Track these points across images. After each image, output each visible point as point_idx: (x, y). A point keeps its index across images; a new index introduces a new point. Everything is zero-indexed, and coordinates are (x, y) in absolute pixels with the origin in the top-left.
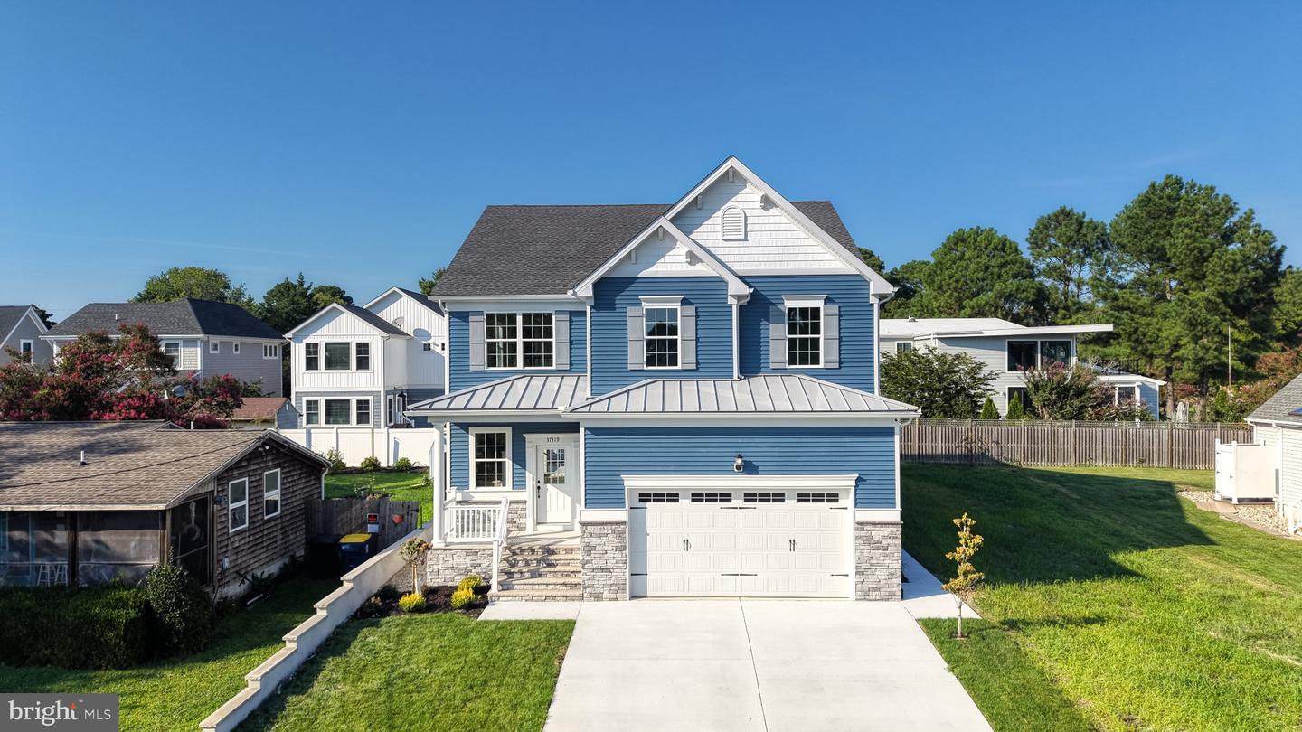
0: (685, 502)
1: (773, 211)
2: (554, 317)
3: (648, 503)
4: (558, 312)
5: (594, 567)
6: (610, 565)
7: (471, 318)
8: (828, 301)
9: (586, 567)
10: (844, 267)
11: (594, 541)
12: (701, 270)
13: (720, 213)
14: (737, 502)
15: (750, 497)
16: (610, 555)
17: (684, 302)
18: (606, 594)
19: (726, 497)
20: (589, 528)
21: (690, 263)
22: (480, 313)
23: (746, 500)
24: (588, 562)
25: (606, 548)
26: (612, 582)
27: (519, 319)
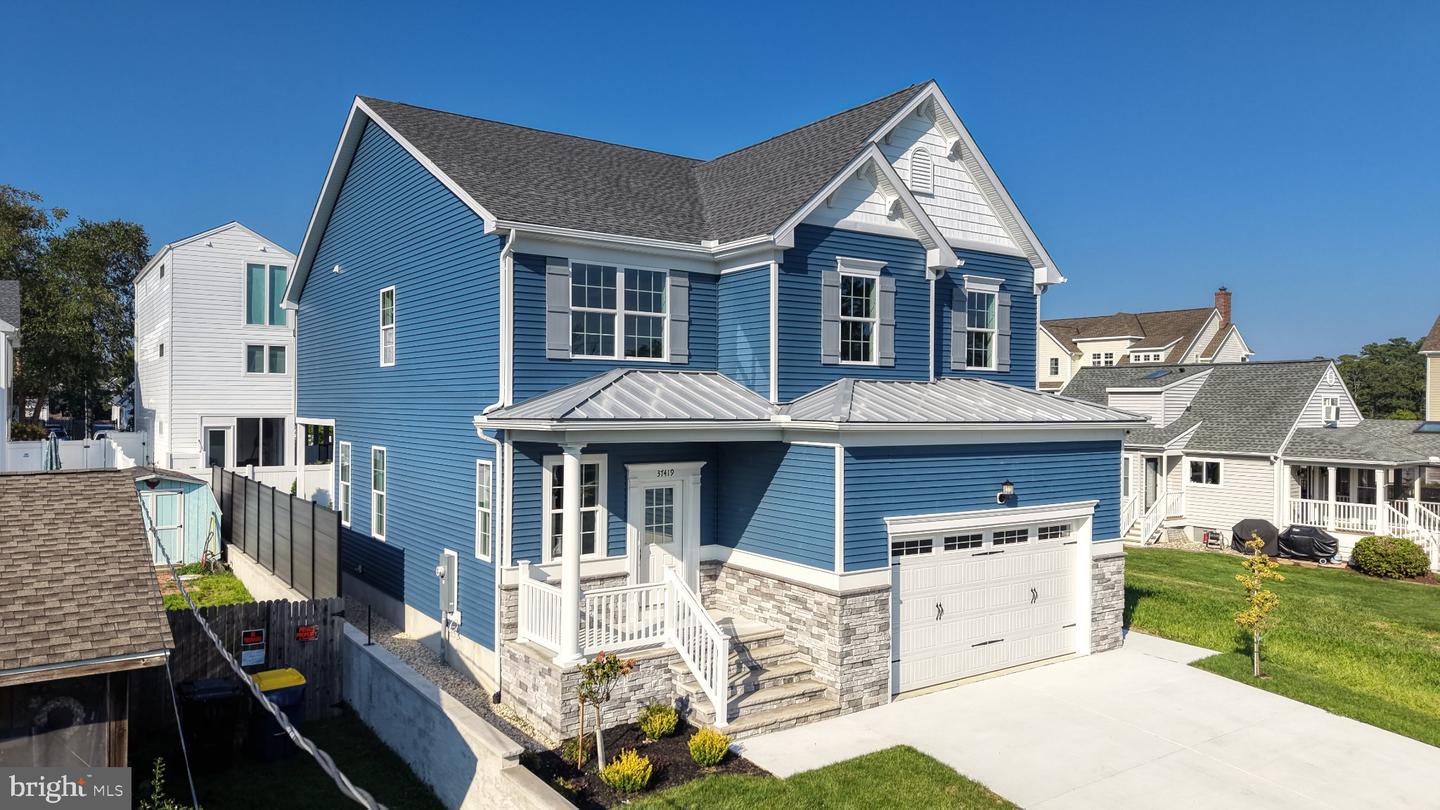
0: (938, 551)
1: (957, 164)
2: (668, 279)
3: (901, 557)
4: (674, 273)
5: (855, 659)
6: (873, 655)
7: (550, 268)
8: (1003, 287)
9: (845, 662)
10: (1014, 246)
11: (854, 621)
12: (901, 228)
13: (908, 154)
14: (986, 546)
15: (999, 537)
16: (873, 638)
17: (884, 272)
18: (867, 698)
19: (975, 540)
20: (849, 601)
21: (890, 218)
22: (563, 261)
23: (996, 543)
24: (848, 654)
25: (868, 629)
26: (874, 679)
27: (620, 277)
